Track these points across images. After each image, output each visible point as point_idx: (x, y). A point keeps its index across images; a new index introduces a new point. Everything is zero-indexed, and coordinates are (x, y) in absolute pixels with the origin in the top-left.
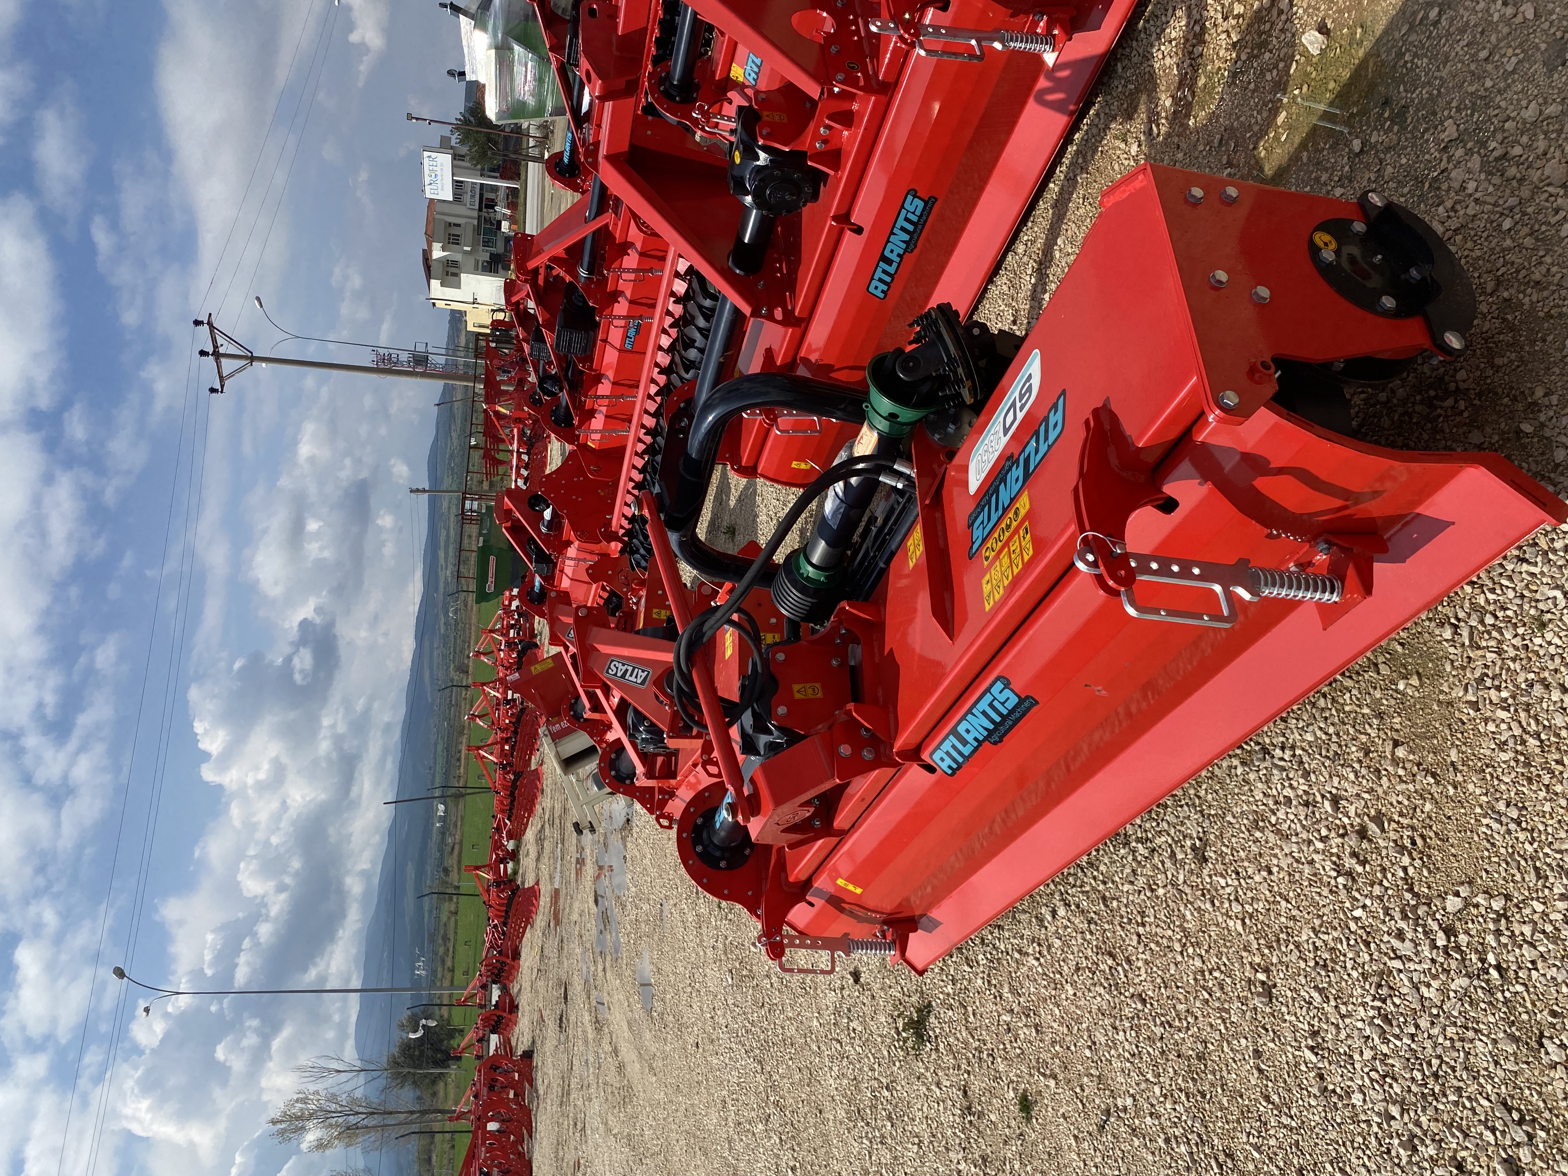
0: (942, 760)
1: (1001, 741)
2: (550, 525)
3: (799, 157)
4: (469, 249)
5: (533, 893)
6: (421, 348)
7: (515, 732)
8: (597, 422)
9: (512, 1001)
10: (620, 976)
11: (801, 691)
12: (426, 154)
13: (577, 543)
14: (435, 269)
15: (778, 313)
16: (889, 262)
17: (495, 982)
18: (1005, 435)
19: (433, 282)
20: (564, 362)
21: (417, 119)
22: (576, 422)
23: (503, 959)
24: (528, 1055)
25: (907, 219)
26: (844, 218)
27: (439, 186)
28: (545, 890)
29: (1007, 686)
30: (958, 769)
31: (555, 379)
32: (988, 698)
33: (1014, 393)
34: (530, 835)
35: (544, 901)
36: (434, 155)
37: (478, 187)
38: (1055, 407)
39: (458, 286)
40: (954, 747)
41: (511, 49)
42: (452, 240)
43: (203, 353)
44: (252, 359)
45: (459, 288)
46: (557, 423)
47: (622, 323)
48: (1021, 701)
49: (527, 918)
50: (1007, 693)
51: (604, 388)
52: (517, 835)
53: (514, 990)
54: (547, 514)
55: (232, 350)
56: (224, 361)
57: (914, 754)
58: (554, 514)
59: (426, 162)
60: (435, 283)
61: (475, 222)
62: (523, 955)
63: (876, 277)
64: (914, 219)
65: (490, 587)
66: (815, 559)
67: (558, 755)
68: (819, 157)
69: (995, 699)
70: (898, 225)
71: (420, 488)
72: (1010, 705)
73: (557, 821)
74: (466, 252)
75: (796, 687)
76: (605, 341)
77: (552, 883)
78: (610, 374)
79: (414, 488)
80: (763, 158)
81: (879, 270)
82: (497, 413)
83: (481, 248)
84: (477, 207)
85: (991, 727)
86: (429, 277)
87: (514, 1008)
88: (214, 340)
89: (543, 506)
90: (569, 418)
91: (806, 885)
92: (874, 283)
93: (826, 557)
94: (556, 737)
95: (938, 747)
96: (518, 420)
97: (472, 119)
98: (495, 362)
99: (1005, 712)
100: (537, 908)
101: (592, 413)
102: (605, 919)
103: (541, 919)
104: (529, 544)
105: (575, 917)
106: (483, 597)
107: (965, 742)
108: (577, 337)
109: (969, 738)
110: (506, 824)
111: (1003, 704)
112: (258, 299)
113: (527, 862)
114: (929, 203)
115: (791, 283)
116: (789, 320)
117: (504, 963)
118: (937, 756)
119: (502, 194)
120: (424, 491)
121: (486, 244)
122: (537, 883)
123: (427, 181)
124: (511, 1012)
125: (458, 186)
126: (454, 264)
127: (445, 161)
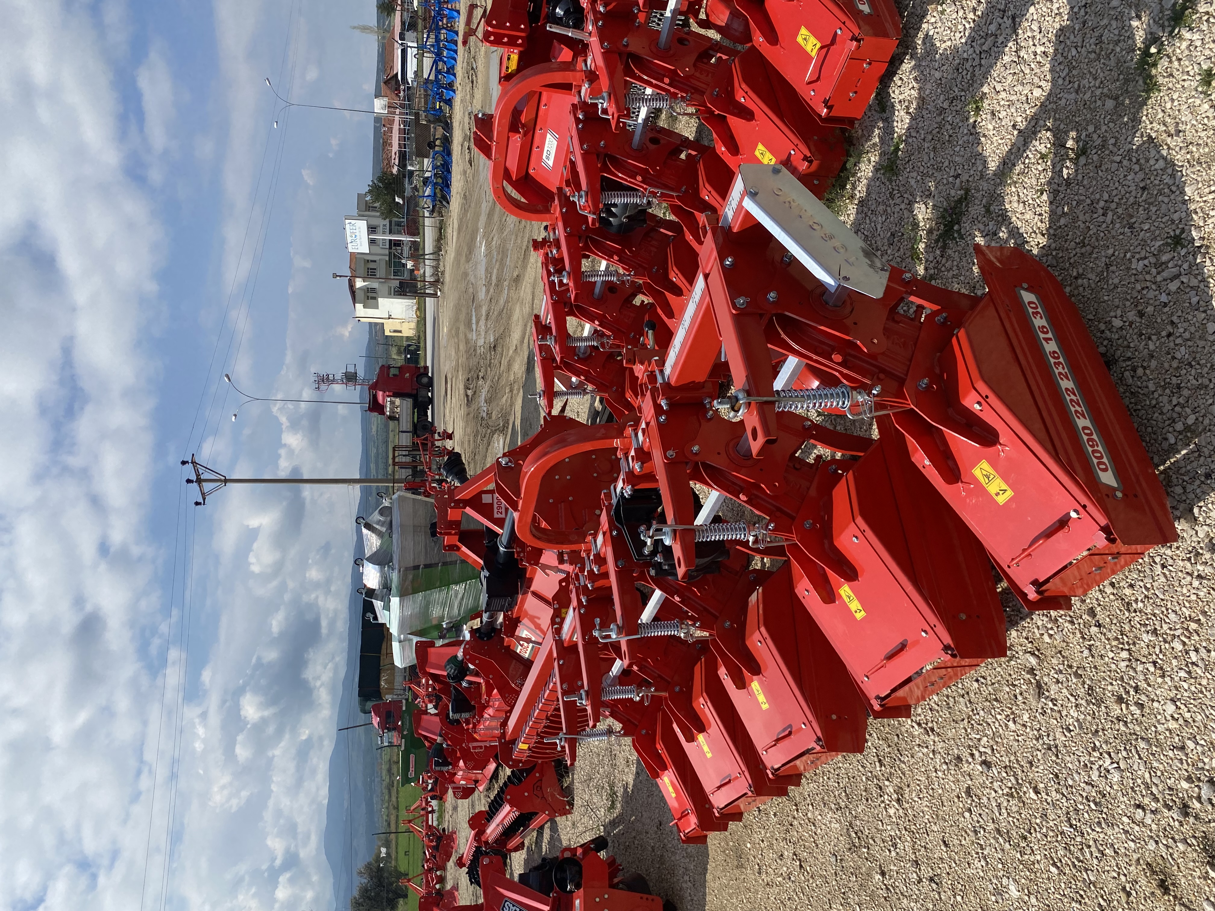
6: (351, 369)
12: (347, 221)
14: (359, 295)
19: (357, 304)
27: (359, 243)
36: (353, 222)
37: (388, 242)
39: (377, 307)
42: (370, 274)
43: (189, 481)
44: (226, 481)
56: (204, 484)
59: (348, 227)
61: (387, 258)
74: (381, 282)
83: (392, 278)
86: (354, 302)
88: (197, 472)
106: (406, 780)
112: (227, 376)
121: (396, 273)
123: (349, 240)
126: (373, 290)
127: (362, 226)
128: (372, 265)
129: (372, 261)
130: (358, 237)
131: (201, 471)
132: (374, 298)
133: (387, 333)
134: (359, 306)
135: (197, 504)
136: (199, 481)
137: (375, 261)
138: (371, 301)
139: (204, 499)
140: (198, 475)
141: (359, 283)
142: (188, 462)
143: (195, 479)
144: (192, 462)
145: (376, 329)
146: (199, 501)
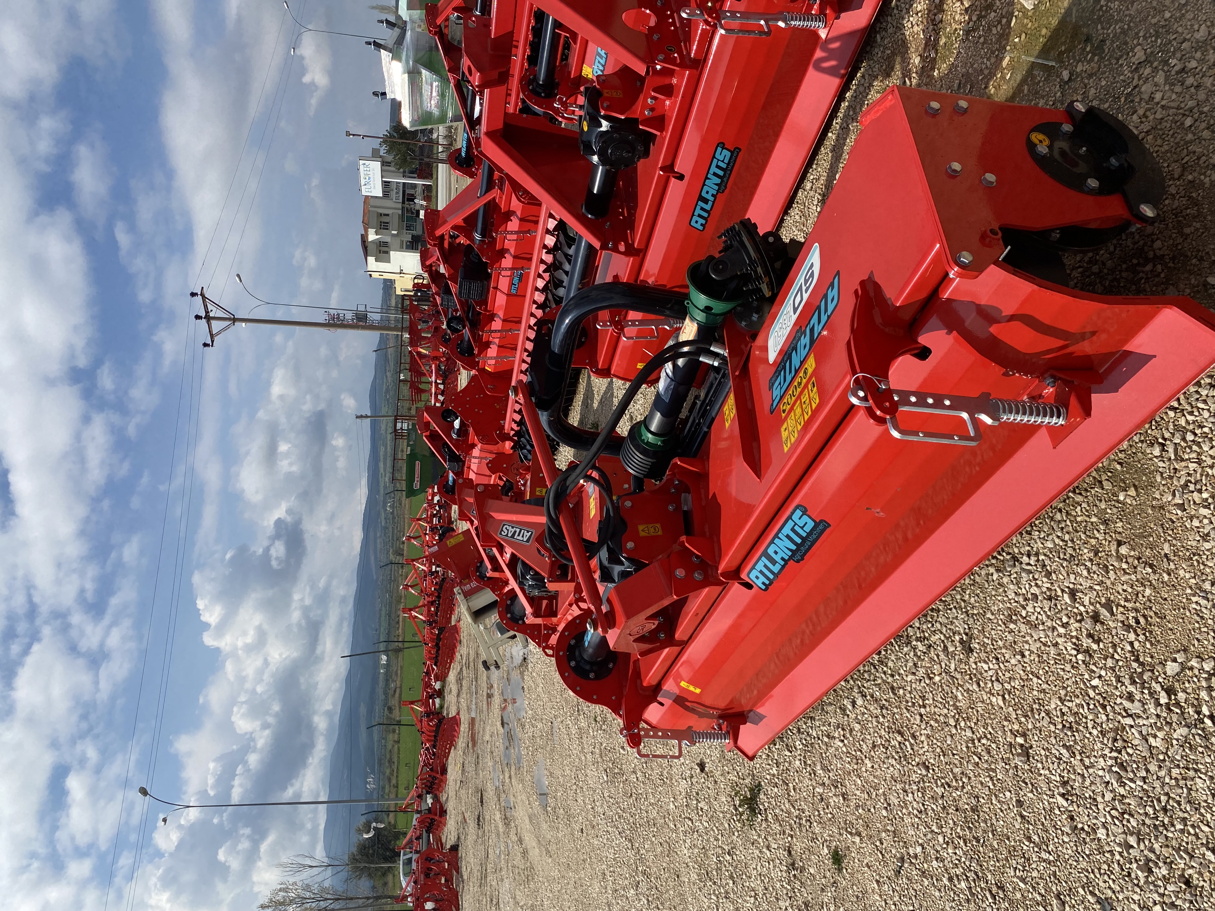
0: (757, 578)
1: (802, 559)
2: (459, 432)
3: (632, 123)
4: (395, 232)
5: (455, 721)
6: (362, 308)
7: (439, 597)
8: (492, 351)
9: (441, 807)
10: (522, 781)
11: (644, 530)
12: (361, 162)
13: (479, 445)
15: (622, 248)
16: (706, 201)
17: (428, 793)
18: (795, 313)
19: (369, 258)
20: (466, 306)
21: (354, 135)
22: (476, 352)
23: (434, 774)
24: (455, 848)
25: (718, 167)
26: (669, 168)
27: (372, 185)
28: (464, 719)
29: (804, 513)
30: (770, 584)
31: (459, 320)
32: (790, 524)
33: (800, 280)
34: (452, 677)
35: (464, 727)
36: (367, 163)
37: (401, 185)
38: (832, 285)
39: (388, 261)
40: (766, 566)
41: (420, 73)
42: (383, 226)
43: (198, 317)
44: (234, 320)
45: (389, 262)
46: (462, 353)
47: (508, 273)
48: (817, 525)
49: (451, 742)
50: (805, 518)
51: (497, 325)
52: (442, 677)
53: (443, 799)
54: (457, 424)
55: (220, 314)
57: (735, 574)
58: (462, 424)
59: (362, 168)
60: (371, 260)
61: (400, 212)
62: (449, 770)
63: (696, 213)
64: (724, 166)
65: (417, 485)
66: (653, 428)
67: (469, 608)
68: (648, 122)
69: (796, 524)
70: (711, 172)
71: (364, 414)
72: (808, 529)
73: (472, 664)
74: (393, 235)
75: (641, 528)
76: (496, 288)
77: (469, 713)
78: (501, 314)
79: (359, 414)
80: (605, 125)
81: (698, 208)
82: (419, 353)
83: (405, 231)
84: (401, 201)
85: (794, 547)
86: (366, 255)
87: (443, 812)
88: (206, 307)
89: (453, 418)
90: (470, 349)
91: (657, 688)
92: (695, 218)
93: (662, 425)
94: (467, 595)
95: (753, 568)
96: (435, 358)
97: (395, 134)
98: (417, 315)
99: (804, 535)
100: (459, 733)
101: (487, 345)
102: (510, 737)
103: (461, 742)
104: (444, 448)
105: (487, 737)
106: (411, 493)
107: (774, 562)
108: (475, 286)
109: (777, 558)
110: (433, 669)
111: (802, 528)
112: (238, 276)
113: (451, 698)
114: (735, 152)
115: (630, 223)
116: (630, 251)
117: (435, 778)
118: (753, 575)
119: (419, 190)
120: (367, 417)
121: (408, 228)
122: (458, 714)
123: (363, 183)
124: (441, 816)
125: (386, 185)
126: (385, 244)
127: (376, 167)
128: (385, 219)
129: (385, 215)
130: (372, 179)
131: (210, 307)
132: (387, 253)
133: (397, 292)
135: (206, 345)
136: (208, 318)
137: (388, 215)
138: (382, 254)
139: (213, 342)
140: (207, 312)
141: (372, 236)
142: (196, 294)
143: (203, 314)
144: (201, 295)
146: (207, 342)
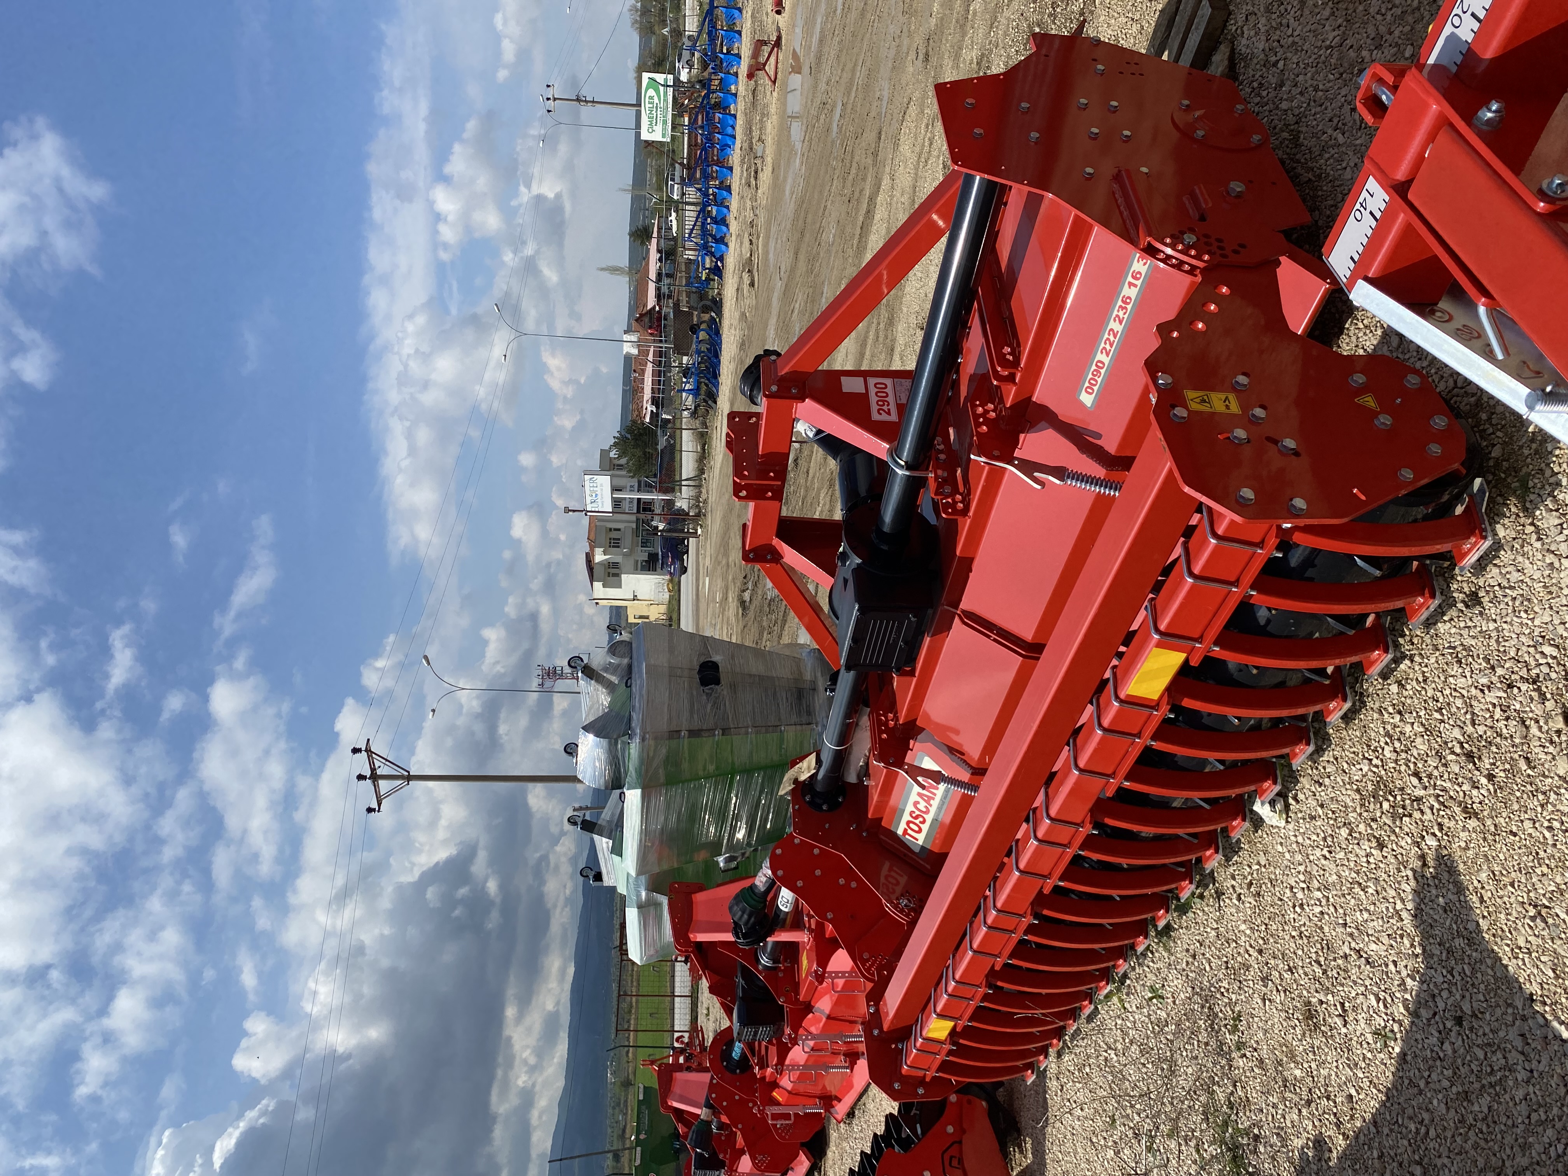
4: (627, 550)
12: (587, 478)
14: (599, 571)
19: (595, 584)
21: (574, 511)
27: (600, 501)
36: (594, 478)
39: (619, 586)
42: (613, 544)
43: (361, 777)
44: (409, 778)
55: (389, 771)
59: (588, 484)
61: (634, 526)
74: (625, 554)
83: (640, 548)
86: (592, 579)
88: (372, 764)
121: (644, 544)
125: (617, 502)
126: (615, 565)
127: (604, 482)
128: (615, 535)
129: (616, 530)
130: (599, 497)
131: (377, 764)
132: (617, 575)
133: (631, 620)
134: (598, 585)
135: (370, 810)
136: (375, 777)
137: (619, 530)
138: (611, 578)
139: (379, 805)
140: (373, 770)
141: (599, 557)
142: (360, 750)
143: (368, 773)
144: (366, 751)
145: (618, 613)
146: (373, 806)
